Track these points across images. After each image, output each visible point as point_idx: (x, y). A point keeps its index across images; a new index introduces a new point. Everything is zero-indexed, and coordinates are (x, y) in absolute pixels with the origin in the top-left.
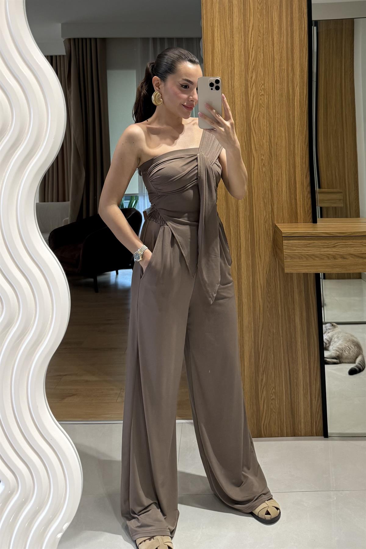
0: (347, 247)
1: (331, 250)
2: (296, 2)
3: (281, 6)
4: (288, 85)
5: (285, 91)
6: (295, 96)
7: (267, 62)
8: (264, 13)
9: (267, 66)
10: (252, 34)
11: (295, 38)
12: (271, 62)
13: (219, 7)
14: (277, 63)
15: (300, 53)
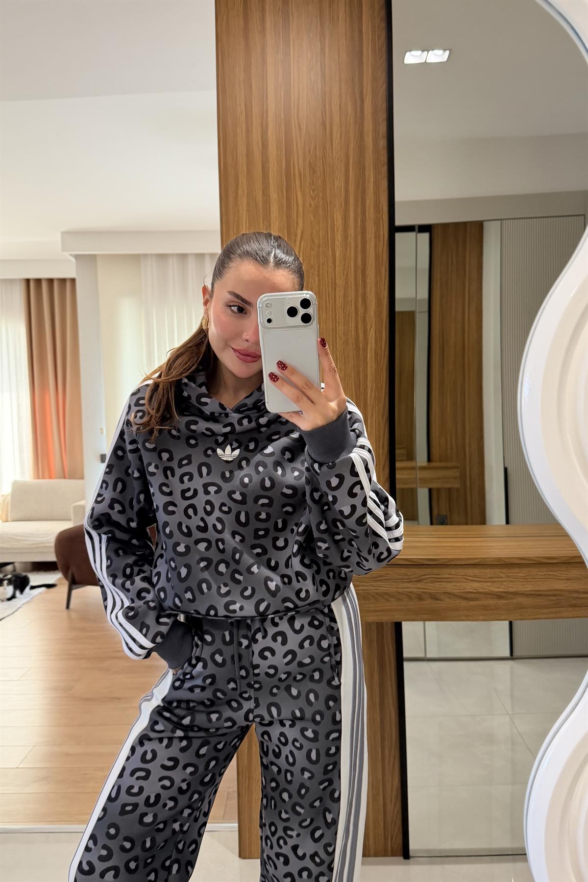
0: (441, 582)
1: (414, 586)
2: (370, 197)
3: (347, 201)
4: (357, 327)
5: (352, 336)
6: (367, 344)
7: (324, 290)
8: (321, 213)
9: (324, 296)
10: (300, 246)
11: (368, 251)
12: (330, 291)
13: (248, 204)
14: (340, 292)
15: (376, 277)
